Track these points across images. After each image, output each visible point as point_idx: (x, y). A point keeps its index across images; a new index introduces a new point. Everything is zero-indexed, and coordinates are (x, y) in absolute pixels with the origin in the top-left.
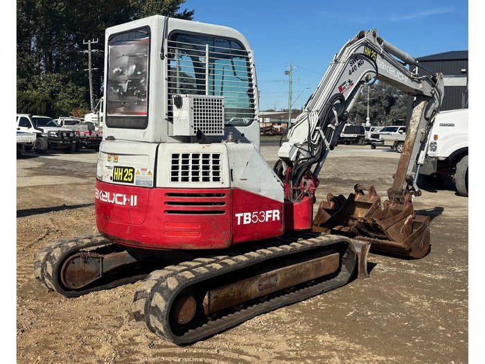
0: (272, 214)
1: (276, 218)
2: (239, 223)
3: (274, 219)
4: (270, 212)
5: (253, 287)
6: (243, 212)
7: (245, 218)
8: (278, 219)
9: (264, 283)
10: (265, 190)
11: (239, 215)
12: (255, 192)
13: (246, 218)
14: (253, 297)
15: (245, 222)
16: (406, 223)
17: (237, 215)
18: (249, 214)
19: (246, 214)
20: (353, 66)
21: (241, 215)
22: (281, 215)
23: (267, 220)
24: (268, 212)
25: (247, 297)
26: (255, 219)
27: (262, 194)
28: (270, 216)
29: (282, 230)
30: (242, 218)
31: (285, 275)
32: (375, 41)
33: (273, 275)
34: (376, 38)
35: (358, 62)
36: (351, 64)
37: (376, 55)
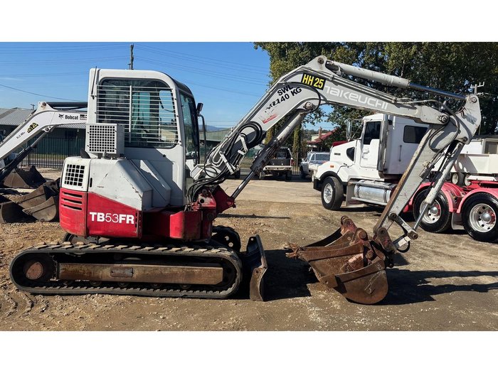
0: (126, 218)
1: (130, 221)
2: (93, 219)
3: (128, 222)
4: (125, 216)
5: (105, 272)
6: (97, 212)
7: (99, 217)
8: (133, 223)
9: (117, 272)
10: (120, 198)
11: (93, 214)
12: (111, 198)
13: (101, 217)
14: (104, 279)
15: (99, 220)
16: (351, 261)
17: (91, 213)
18: (103, 214)
19: (99, 214)
20: (283, 95)
21: (96, 213)
22: (135, 220)
23: (120, 222)
24: (121, 216)
25: (98, 277)
26: (108, 219)
27: (118, 200)
28: (124, 219)
29: (136, 232)
30: (96, 216)
31: (144, 271)
32: (321, 68)
33: (128, 268)
34: (324, 65)
35: (292, 90)
36: (280, 93)
37: (324, 83)
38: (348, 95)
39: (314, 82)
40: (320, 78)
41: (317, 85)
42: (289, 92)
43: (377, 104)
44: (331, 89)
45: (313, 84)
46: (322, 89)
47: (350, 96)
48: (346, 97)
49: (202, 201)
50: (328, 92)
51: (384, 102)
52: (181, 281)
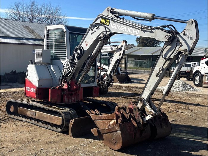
3: (34, 92)
5: (29, 113)
9: (32, 113)
14: (28, 115)
17: (26, 87)
20: (93, 31)
23: (32, 92)
24: (32, 89)
29: (36, 96)
30: (27, 89)
31: (39, 114)
32: (108, 14)
33: (34, 112)
34: (109, 12)
35: (97, 27)
36: (92, 30)
37: (109, 22)
38: (120, 28)
39: (106, 22)
40: (108, 19)
41: (107, 23)
42: (95, 29)
43: (134, 31)
44: (112, 25)
45: (105, 23)
46: (109, 25)
47: (121, 28)
48: (119, 29)
49: (63, 85)
50: (111, 27)
51: (137, 30)
52: (49, 121)
